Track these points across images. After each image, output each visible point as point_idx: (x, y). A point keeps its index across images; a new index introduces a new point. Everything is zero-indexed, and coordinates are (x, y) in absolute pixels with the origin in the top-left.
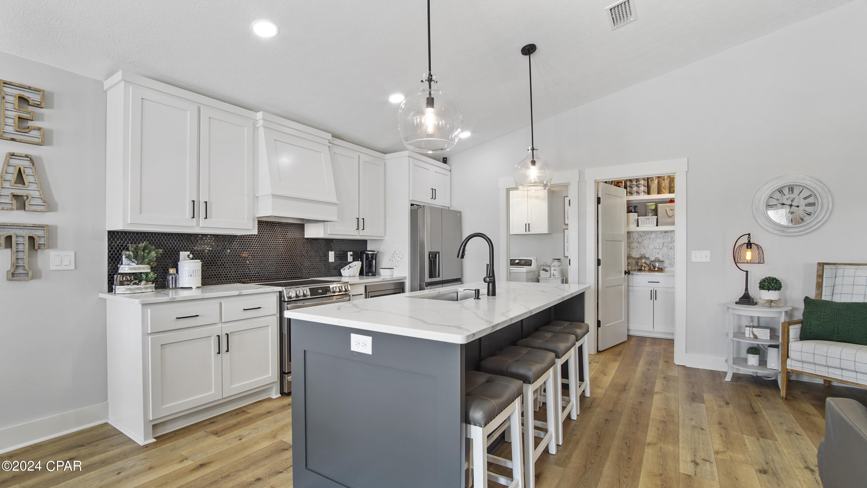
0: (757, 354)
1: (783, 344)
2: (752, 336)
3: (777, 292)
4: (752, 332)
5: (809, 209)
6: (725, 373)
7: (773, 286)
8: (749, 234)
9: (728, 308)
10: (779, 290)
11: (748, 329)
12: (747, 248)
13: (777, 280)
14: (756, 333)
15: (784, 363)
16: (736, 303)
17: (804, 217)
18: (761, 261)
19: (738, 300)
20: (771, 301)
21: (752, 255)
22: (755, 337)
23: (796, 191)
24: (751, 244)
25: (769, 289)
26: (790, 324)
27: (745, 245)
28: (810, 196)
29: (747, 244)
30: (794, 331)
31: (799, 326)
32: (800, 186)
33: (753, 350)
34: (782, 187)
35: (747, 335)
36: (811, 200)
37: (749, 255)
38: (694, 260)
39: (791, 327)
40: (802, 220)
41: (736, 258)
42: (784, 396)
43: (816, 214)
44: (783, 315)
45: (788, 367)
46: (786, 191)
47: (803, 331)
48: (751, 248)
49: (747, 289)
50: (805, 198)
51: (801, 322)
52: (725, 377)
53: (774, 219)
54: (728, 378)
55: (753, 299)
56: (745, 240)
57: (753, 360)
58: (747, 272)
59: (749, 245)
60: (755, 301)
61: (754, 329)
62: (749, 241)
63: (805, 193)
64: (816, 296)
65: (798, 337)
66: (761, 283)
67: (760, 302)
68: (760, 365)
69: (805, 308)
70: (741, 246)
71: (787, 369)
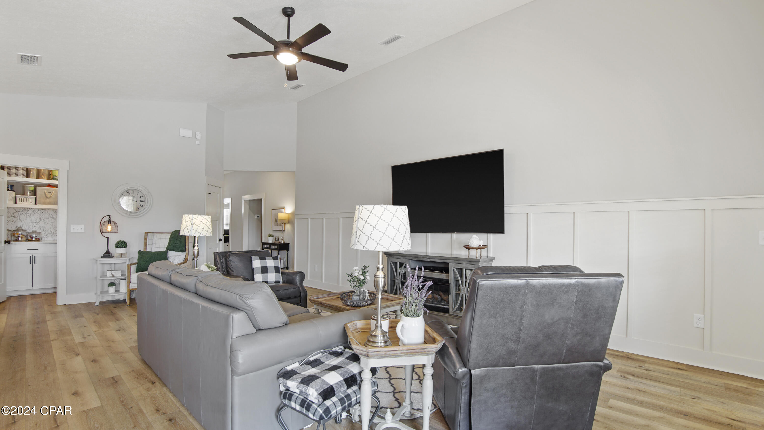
0: (114, 286)
1: (128, 276)
2: (111, 276)
3: (125, 248)
4: (111, 273)
5: (142, 203)
6: (95, 302)
7: (123, 246)
8: (110, 215)
9: (97, 260)
10: (126, 247)
11: (109, 272)
12: (109, 223)
13: (125, 242)
14: (113, 274)
15: (128, 286)
16: (102, 257)
17: (139, 207)
18: (116, 232)
19: (103, 256)
20: (122, 254)
21: (111, 228)
22: (113, 276)
23: (136, 193)
24: (111, 221)
25: (121, 247)
26: (131, 265)
27: (107, 222)
28: (142, 196)
29: (108, 221)
30: (133, 268)
31: (136, 265)
32: (138, 190)
33: (112, 284)
34: (129, 190)
35: (108, 276)
36: (142, 199)
37: (109, 228)
38: (72, 231)
39: (131, 266)
40: (138, 209)
41: (102, 229)
42: (129, 304)
43: (145, 207)
44: (128, 260)
45: (131, 288)
46: (130, 192)
47: (137, 267)
48: (110, 224)
49: (108, 248)
50: (140, 197)
51: (137, 263)
52: (95, 304)
53: (124, 207)
54: (97, 304)
55: (112, 254)
56: (107, 219)
57: (112, 289)
58: (108, 238)
59: (110, 222)
60: (113, 255)
61: (113, 271)
62: (110, 219)
63: (140, 195)
64: (144, 250)
65: (135, 271)
66: (116, 244)
67: (116, 255)
68: (116, 292)
69: (139, 256)
70: (105, 222)
71: (130, 289)
